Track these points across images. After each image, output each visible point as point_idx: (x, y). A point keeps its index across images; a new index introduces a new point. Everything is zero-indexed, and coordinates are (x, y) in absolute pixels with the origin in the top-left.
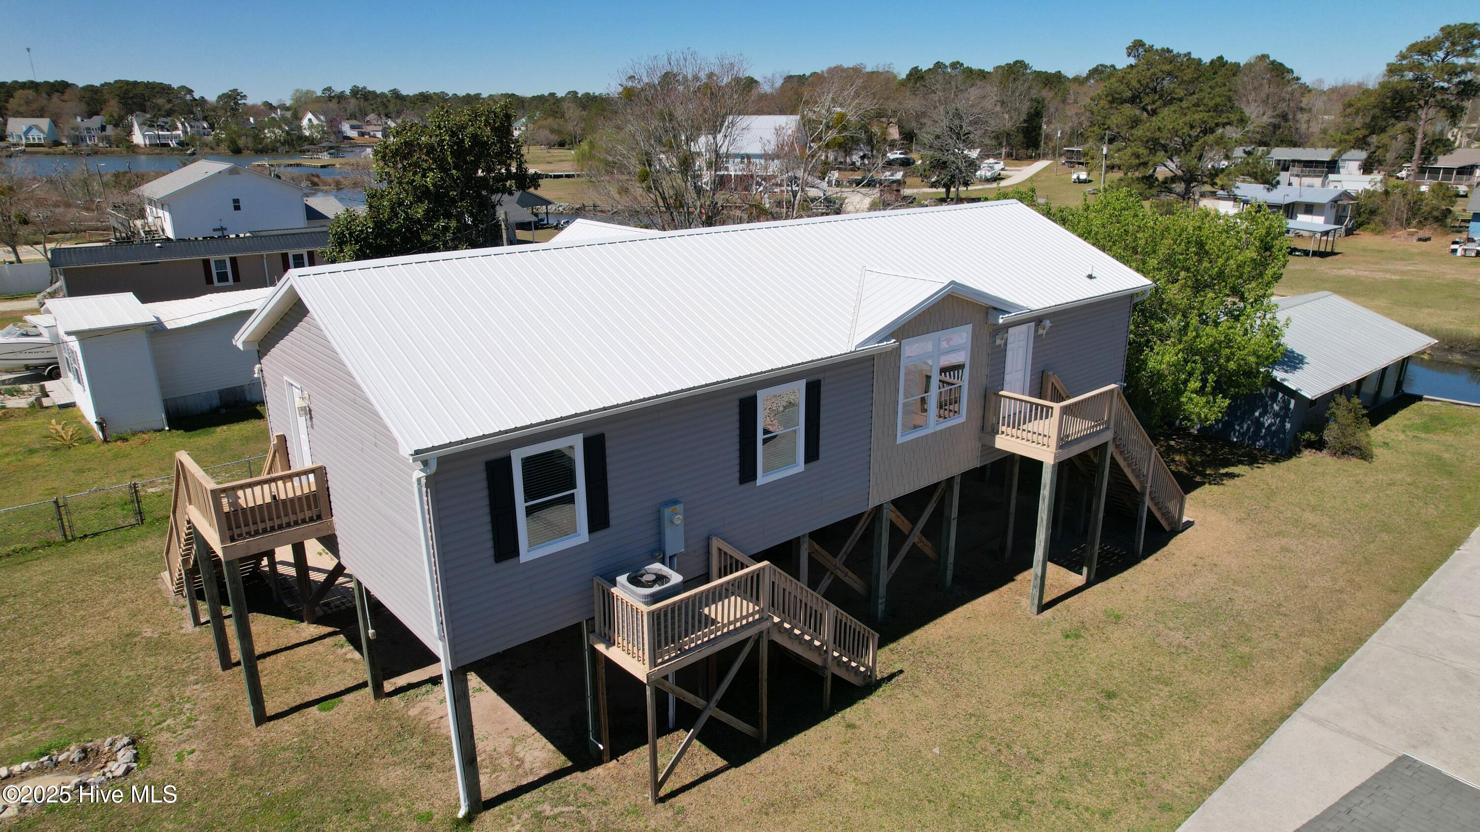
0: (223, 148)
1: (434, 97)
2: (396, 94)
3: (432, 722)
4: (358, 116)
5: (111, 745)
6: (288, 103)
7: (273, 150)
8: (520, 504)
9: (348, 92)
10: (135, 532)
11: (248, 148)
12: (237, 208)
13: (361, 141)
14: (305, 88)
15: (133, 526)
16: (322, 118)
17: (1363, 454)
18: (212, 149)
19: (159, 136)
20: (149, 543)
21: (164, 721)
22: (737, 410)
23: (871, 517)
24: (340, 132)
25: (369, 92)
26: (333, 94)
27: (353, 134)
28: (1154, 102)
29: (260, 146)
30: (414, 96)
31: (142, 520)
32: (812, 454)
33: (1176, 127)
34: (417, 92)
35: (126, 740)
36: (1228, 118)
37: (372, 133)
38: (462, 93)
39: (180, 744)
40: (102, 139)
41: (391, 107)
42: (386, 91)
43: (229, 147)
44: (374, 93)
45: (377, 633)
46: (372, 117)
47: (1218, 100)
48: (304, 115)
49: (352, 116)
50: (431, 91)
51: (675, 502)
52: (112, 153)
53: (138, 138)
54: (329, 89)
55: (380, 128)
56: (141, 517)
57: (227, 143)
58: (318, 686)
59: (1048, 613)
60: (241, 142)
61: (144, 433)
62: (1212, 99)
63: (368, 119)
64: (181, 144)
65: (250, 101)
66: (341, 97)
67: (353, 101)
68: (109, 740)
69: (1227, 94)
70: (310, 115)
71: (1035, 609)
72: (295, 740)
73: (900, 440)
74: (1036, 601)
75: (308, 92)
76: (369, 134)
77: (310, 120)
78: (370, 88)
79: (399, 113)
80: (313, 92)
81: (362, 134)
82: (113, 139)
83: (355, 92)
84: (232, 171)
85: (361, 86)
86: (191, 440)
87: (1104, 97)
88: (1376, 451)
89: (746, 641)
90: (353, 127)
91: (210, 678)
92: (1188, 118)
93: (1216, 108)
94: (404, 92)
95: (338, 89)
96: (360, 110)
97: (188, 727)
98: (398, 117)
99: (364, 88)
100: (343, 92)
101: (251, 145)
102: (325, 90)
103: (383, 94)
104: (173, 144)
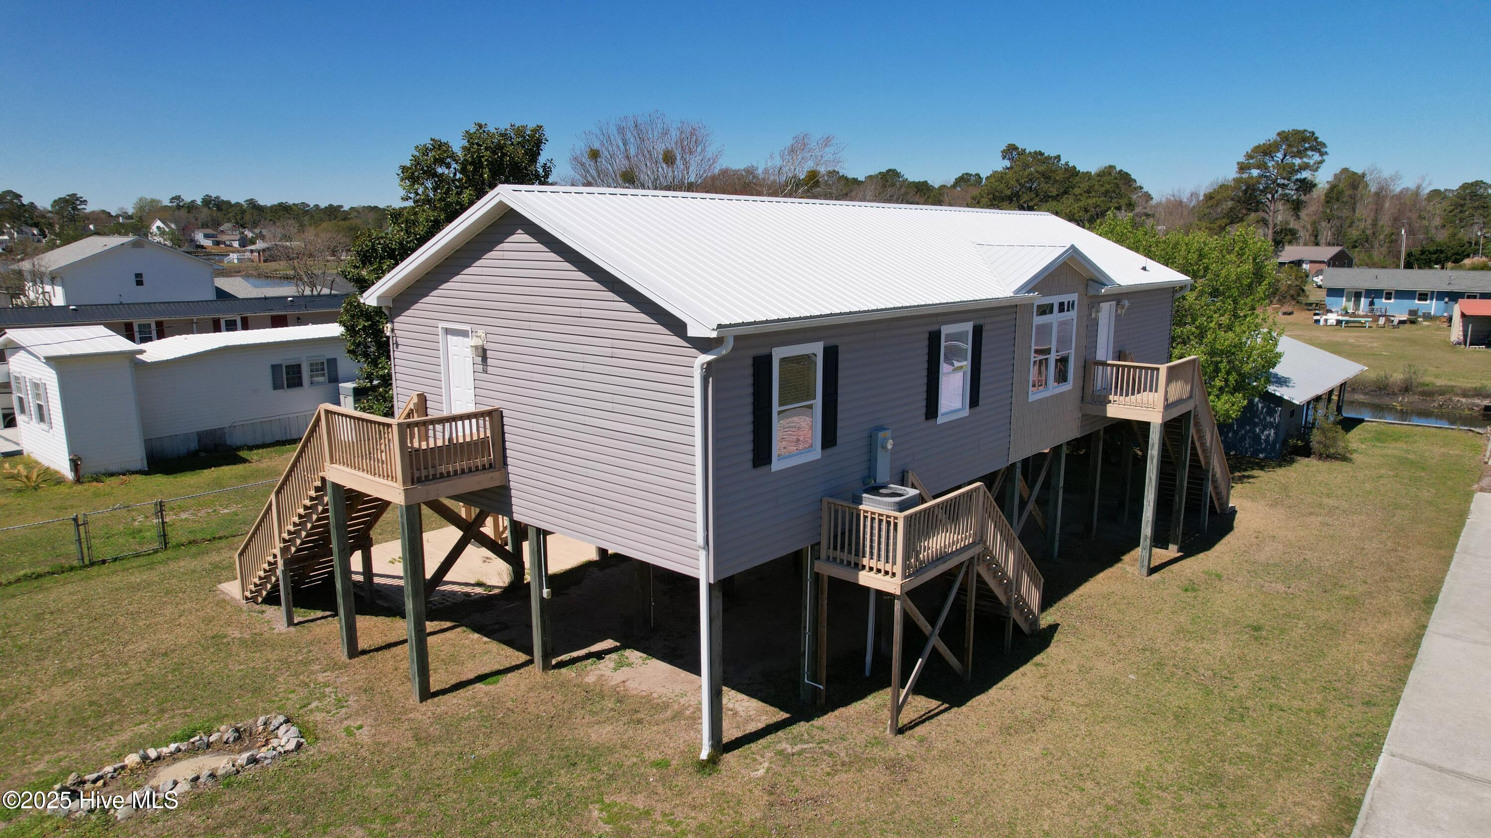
1: (294, 207)
2: (252, 203)
3: (617, 685)
4: (213, 225)
5: (265, 724)
6: (131, 211)
8: (776, 407)
9: (199, 202)
10: (161, 556)
12: (140, 283)
13: (216, 250)
14: (149, 196)
15: (156, 551)
16: (173, 226)
17: (1343, 458)
20: (182, 564)
21: (309, 704)
22: (926, 343)
23: (1003, 478)
24: (192, 241)
25: (223, 201)
26: (182, 204)
27: (208, 243)
28: (1031, 200)
30: (272, 207)
31: (166, 544)
32: (974, 401)
33: (1073, 210)
34: (276, 202)
35: (281, 718)
36: (1118, 203)
37: (228, 243)
38: (323, 205)
39: (341, 722)
41: (247, 217)
42: (242, 201)
44: (228, 203)
45: (553, 593)
46: (226, 226)
47: (1108, 186)
48: (153, 221)
49: (204, 226)
50: (291, 202)
51: (882, 428)
54: (178, 198)
55: (238, 237)
56: (165, 540)
58: (470, 665)
59: (1156, 576)
61: (124, 474)
62: (1102, 186)
63: (221, 228)
65: (89, 208)
66: (191, 207)
67: (205, 210)
68: (262, 719)
69: (1115, 181)
70: (159, 223)
71: (1145, 571)
72: (473, 710)
73: (1031, 398)
74: (1146, 563)
75: (153, 201)
76: (224, 243)
77: (158, 228)
78: (224, 198)
79: (255, 224)
80: (159, 201)
81: (218, 243)
83: (207, 201)
84: (135, 245)
85: (214, 195)
86: (178, 479)
87: (985, 195)
88: (1354, 456)
89: (962, 564)
90: (207, 236)
91: (336, 666)
92: (1082, 204)
93: (1106, 193)
94: (262, 202)
95: (187, 198)
96: (213, 220)
97: (342, 707)
98: (255, 227)
99: (218, 197)
100: (193, 202)
102: (173, 198)
103: (238, 204)
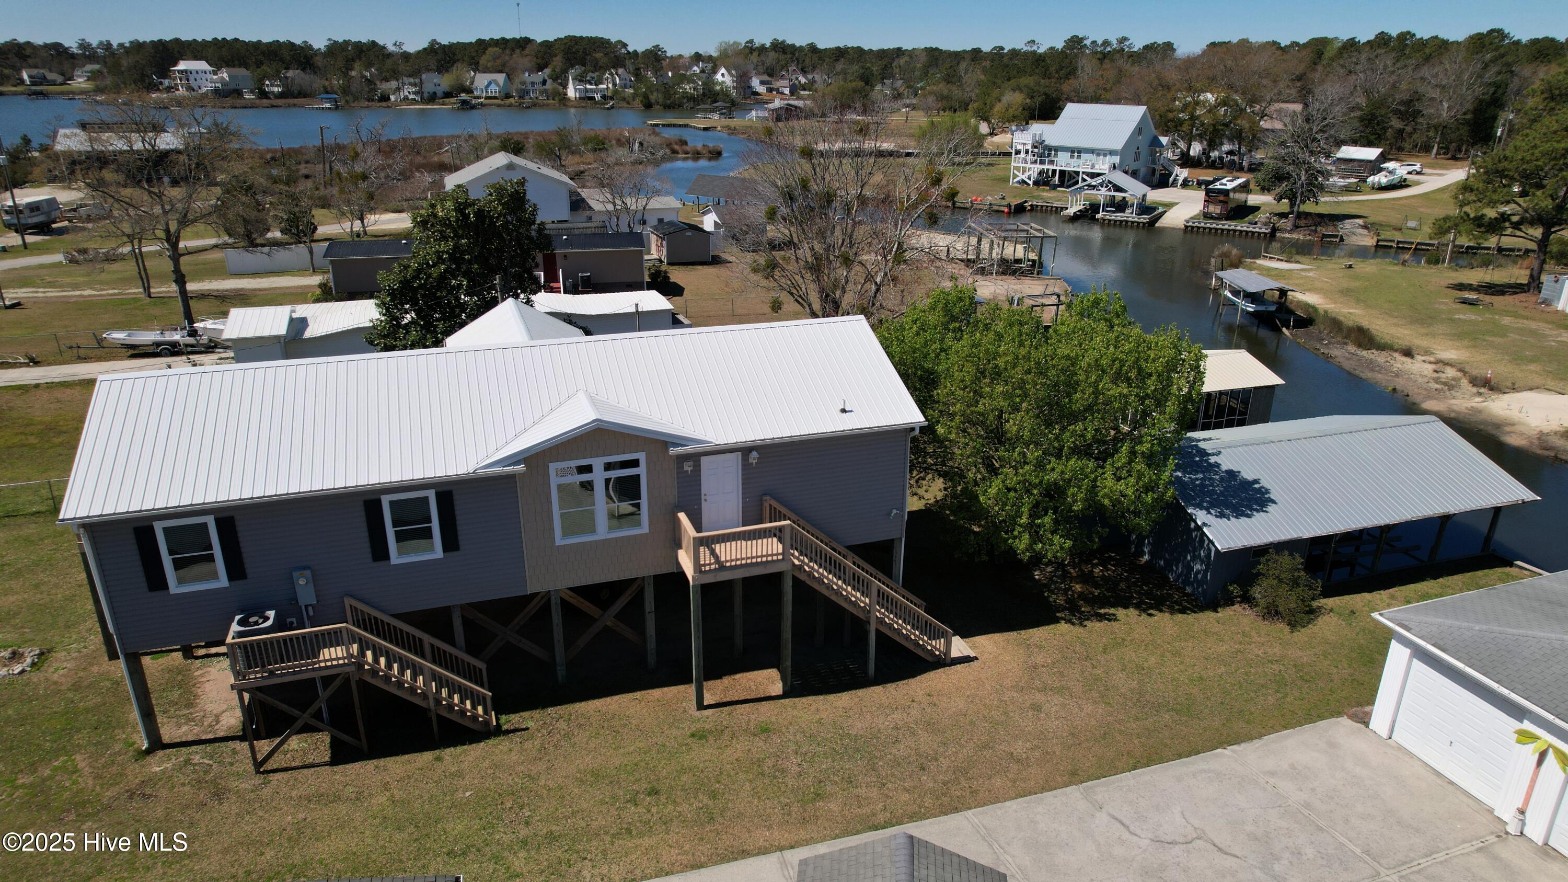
0: (637, 103)
1: (850, 51)
2: (813, 48)
4: (770, 71)
6: (713, 54)
7: (679, 106)
9: (768, 45)
11: (658, 103)
13: (767, 97)
16: (735, 73)
18: (628, 103)
19: (587, 90)
24: (750, 88)
25: (788, 45)
26: (754, 47)
27: (761, 89)
29: (669, 102)
30: (830, 50)
34: (834, 46)
37: (780, 89)
40: (541, 93)
41: (806, 61)
42: (804, 44)
43: (642, 102)
44: (793, 46)
48: (719, 69)
49: (765, 71)
52: (548, 105)
53: (571, 92)
54: (752, 41)
57: (641, 98)
60: (653, 97)
63: (780, 73)
64: (604, 97)
66: (760, 50)
67: (771, 54)
70: (724, 70)
75: (734, 43)
76: (777, 90)
77: (723, 74)
79: (812, 69)
80: (737, 44)
81: (770, 90)
82: (549, 93)
83: (775, 45)
85: (781, 39)
90: (763, 83)
94: (821, 46)
96: (775, 64)
99: (785, 41)
100: (763, 45)
101: (661, 100)
102: (748, 42)
103: (800, 48)
104: (598, 97)
